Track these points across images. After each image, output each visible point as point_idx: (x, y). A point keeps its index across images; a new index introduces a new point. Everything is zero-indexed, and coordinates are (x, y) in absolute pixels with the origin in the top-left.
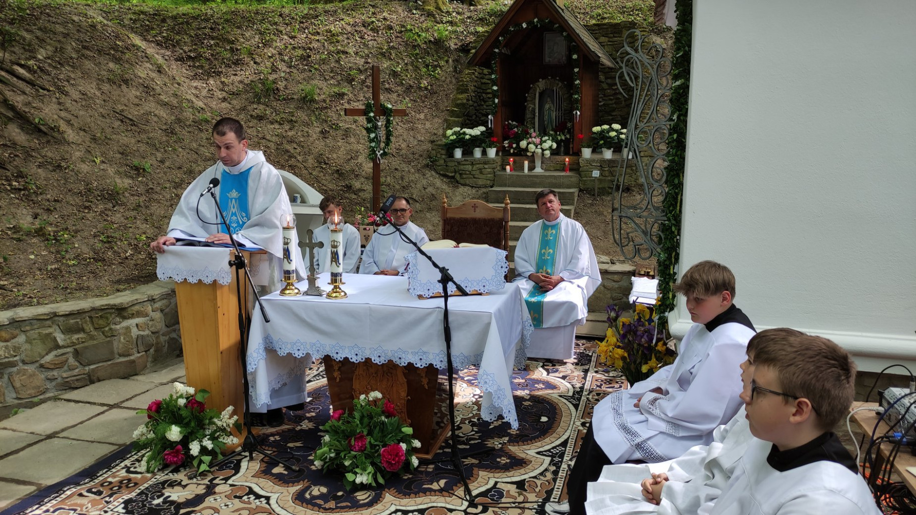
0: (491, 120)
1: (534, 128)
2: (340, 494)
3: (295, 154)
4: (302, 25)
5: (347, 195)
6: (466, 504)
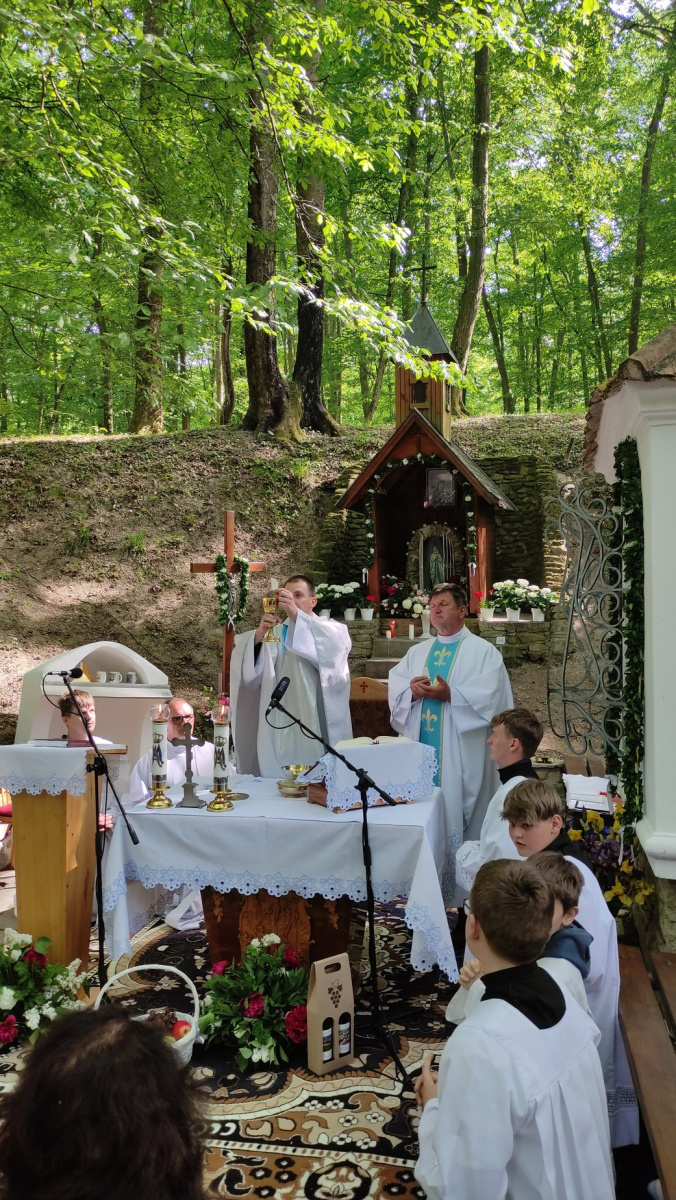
0: (366, 574)
1: (418, 583)
2: (231, 1077)
3: (118, 619)
4: (125, 459)
5: (186, 670)
6: (400, 1086)
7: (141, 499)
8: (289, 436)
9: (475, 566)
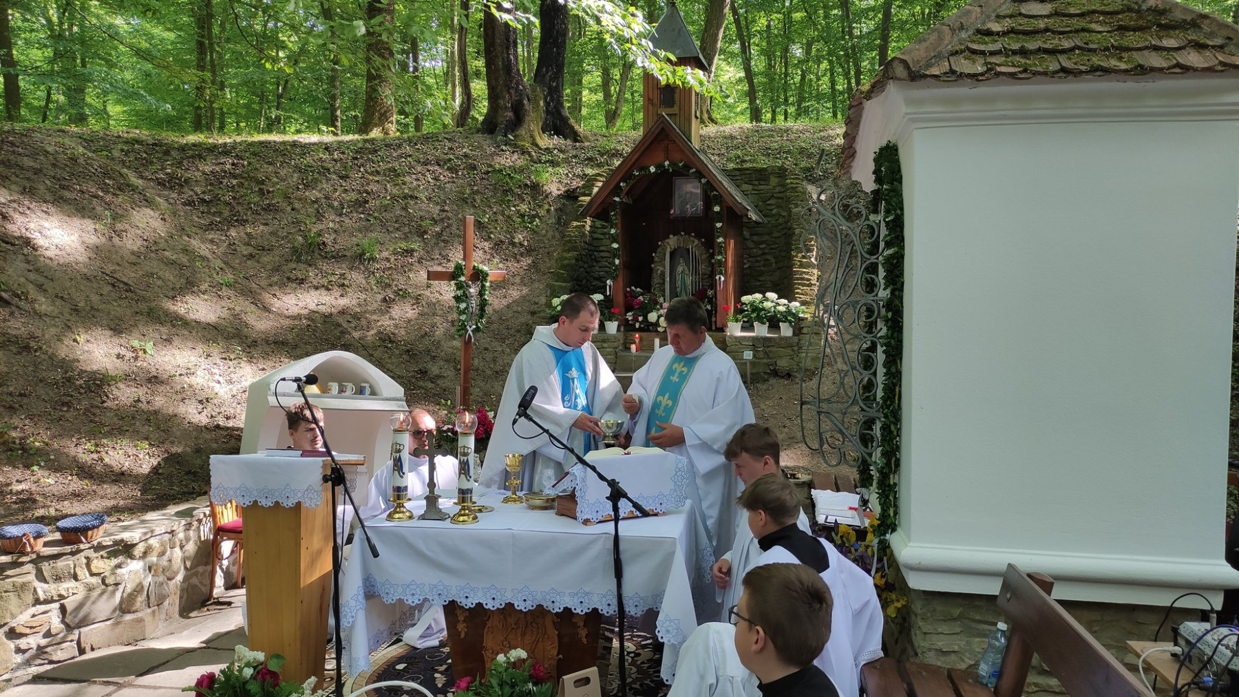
0: (610, 286)
1: (664, 296)
3: (349, 330)
4: (356, 162)
5: (421, 383)
7: (372, 204)
8: (530, 140)
9: (723, 278)
